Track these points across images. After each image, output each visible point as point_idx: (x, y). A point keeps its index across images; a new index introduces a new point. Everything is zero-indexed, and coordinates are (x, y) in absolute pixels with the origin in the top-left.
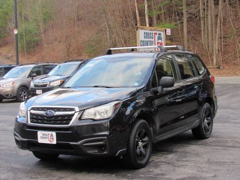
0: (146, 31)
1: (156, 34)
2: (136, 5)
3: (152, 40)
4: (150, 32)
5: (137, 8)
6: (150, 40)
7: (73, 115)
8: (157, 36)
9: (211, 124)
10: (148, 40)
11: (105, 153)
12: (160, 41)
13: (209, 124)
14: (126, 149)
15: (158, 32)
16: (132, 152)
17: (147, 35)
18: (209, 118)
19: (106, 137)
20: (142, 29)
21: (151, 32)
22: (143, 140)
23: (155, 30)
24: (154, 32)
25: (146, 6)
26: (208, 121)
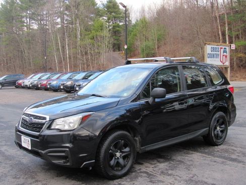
0: (213, 46)
1: (221, 48)
2: (219, 28)
3: (218, 53)
4: (216, 47)
5: (220, 30)
6: (216, 53)
7: (44, 124)
8: (222, 50)
9: (225, 132)
10: (214, 53)
11: (68, 164)
12: (225, 54)
13: (222, 131)
14: (94, 161)
15: (223, 47)
16: (102, 163)
17: (213, 50)
18: (223, 126)
19: (67, 149)
20: (209, 44)
21: (218, 47)
22: (123, 150)
23: (221, 45)
24: (220, 47)
25: (227, 28)
26: (221, 129)
